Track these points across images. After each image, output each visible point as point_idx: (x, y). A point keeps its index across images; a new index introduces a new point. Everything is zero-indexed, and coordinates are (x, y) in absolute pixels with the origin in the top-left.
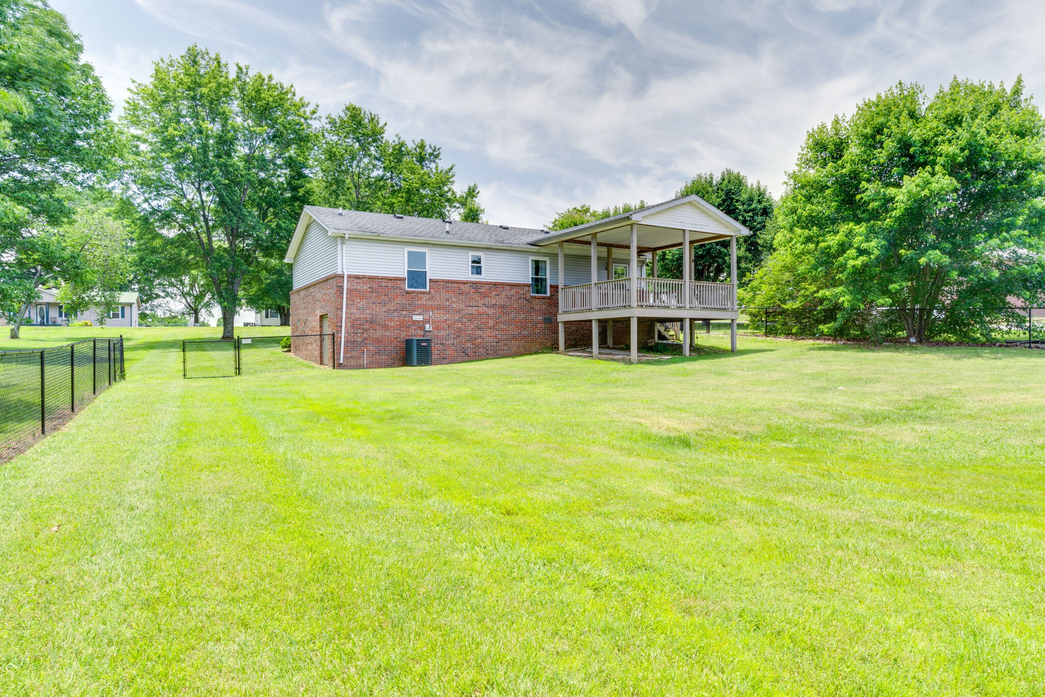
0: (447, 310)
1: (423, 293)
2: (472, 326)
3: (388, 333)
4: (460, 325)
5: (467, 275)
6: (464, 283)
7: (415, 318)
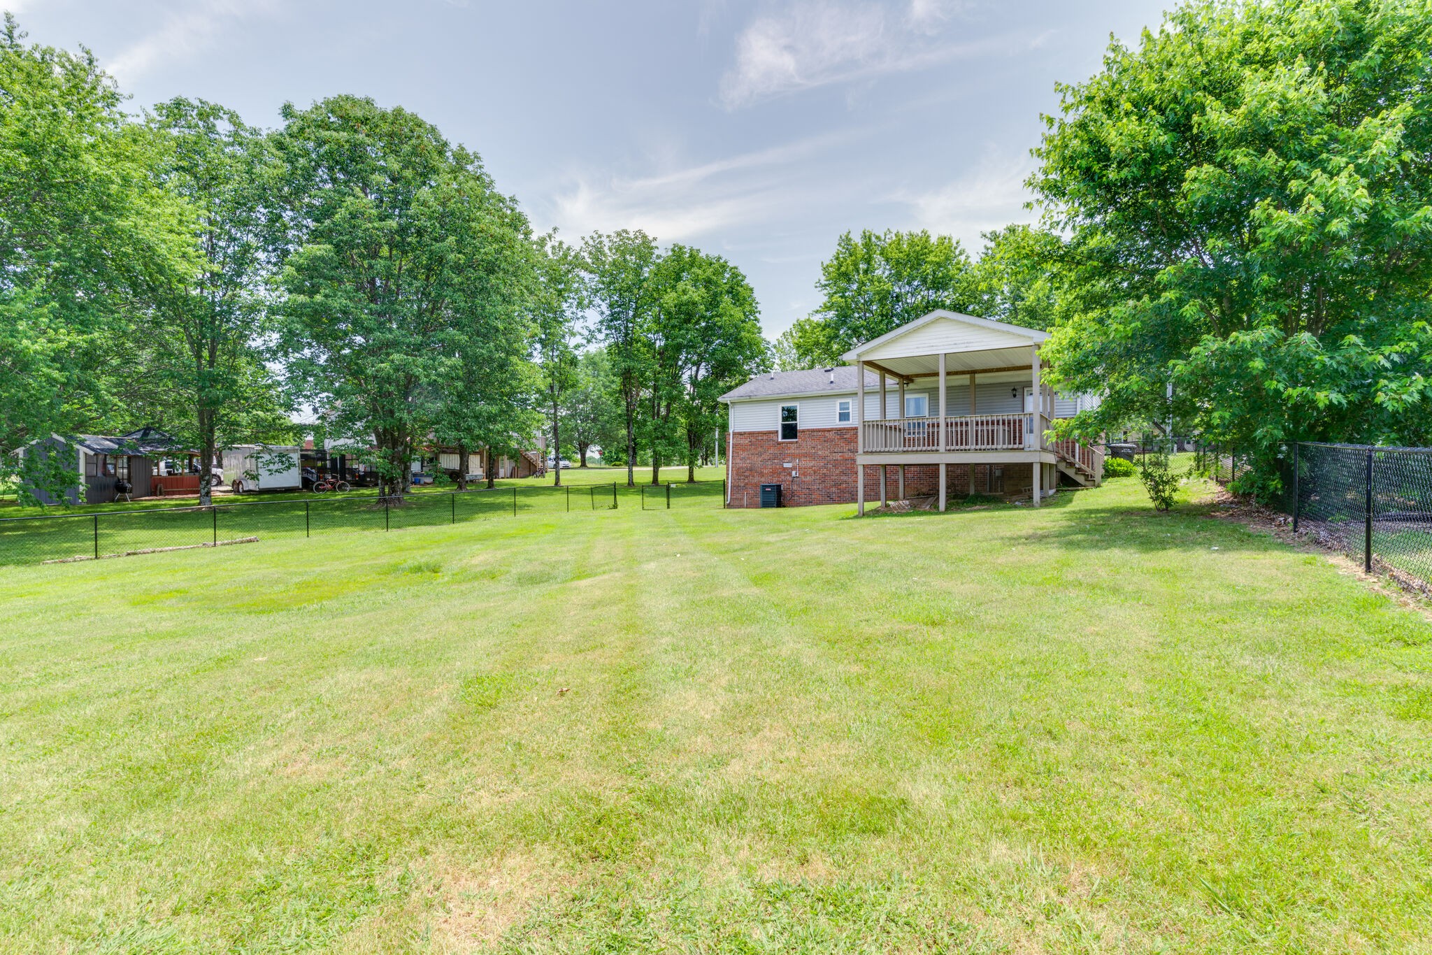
0: (812, 456)
1: (792, 443)
2: (837, 472)
3: (763, 479)
4: (825, 471)
5: (838, 424)
6: (829, 431)
7: (786, 465)
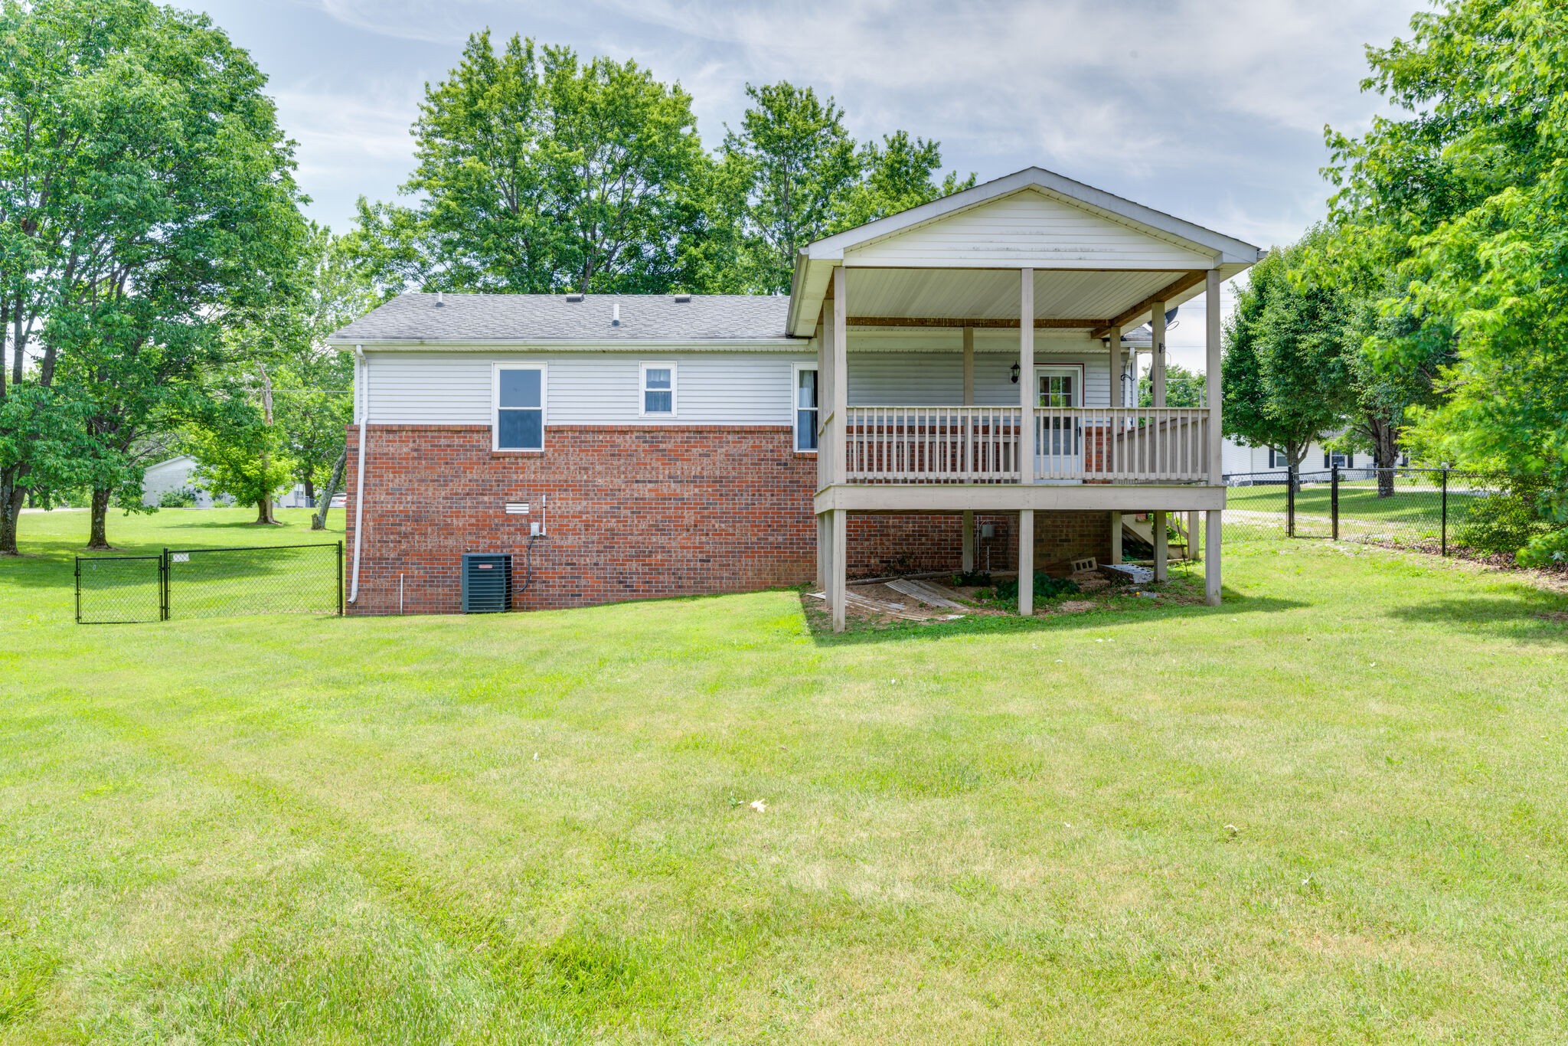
0: (583, 491)
1: (529, 456)
2: (643, 526)
3: (451, 542)
4: (613, 523)
5: (641, 416)
6: (623, 431)
7: (511, 509)
